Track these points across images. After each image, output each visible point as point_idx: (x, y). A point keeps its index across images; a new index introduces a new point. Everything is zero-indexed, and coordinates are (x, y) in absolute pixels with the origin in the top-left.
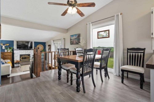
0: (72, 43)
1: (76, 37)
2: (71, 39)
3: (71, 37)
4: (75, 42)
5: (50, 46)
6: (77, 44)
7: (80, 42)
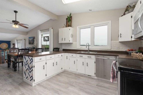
0: (30, 43)
1: (32, 39)
2: (29, 40)
3: (29, 39)
4: (31, 42)
5: (14, 44)
6: (33, 44)
7: (34, 43)
